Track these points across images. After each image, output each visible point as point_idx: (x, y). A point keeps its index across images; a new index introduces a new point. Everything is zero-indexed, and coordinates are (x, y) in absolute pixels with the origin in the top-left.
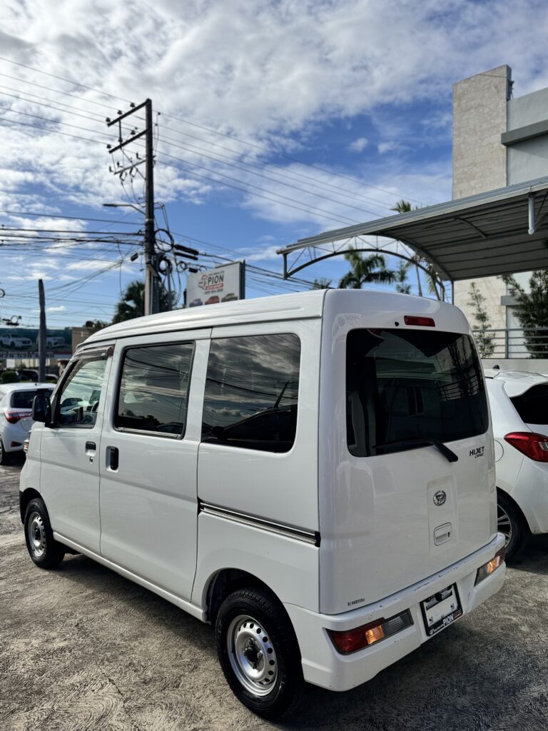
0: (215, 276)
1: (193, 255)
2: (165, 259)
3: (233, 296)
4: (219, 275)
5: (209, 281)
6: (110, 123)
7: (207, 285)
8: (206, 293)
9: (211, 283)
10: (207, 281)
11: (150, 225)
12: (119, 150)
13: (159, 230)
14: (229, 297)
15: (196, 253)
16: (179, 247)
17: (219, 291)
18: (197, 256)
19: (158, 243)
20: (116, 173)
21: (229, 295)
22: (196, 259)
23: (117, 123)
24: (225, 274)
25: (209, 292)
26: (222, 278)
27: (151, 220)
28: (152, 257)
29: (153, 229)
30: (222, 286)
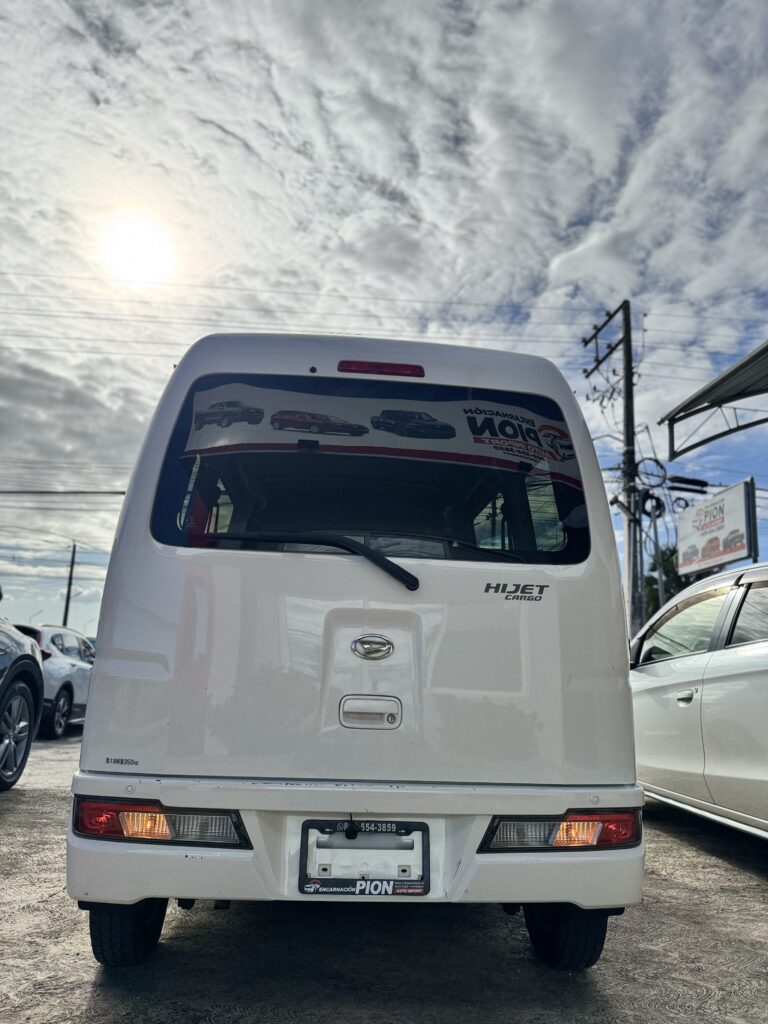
0: (712, 508)
1: (699, 488)
2: (652, 497)
3: (737, 534)
4: (718, 506)
5: (706, 517)
6: (586, 342)
7: (703, 523)
8: (703, 535)
9: (708, 520)
10: (703, 517)
11: (630, 454)
12: (596, 372)
13: (643, 460)
14: (733, 536)
15: (704, 484)
16: (675, 479)
17: (719, 529)
18: (705, 489)
19: (643, 477)
20: (594, 400)
21: (732, 533)
22: (704, 492)
23: (594, 341)
24: (725, 503)
25: (706, 533)
26: (722, 510)
27: (631, 448)
28: (632, 495)
29: (633, 459)
30: (723, 521)
